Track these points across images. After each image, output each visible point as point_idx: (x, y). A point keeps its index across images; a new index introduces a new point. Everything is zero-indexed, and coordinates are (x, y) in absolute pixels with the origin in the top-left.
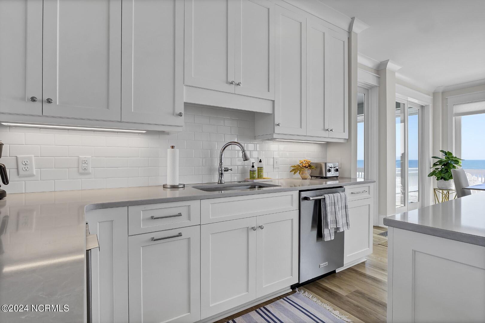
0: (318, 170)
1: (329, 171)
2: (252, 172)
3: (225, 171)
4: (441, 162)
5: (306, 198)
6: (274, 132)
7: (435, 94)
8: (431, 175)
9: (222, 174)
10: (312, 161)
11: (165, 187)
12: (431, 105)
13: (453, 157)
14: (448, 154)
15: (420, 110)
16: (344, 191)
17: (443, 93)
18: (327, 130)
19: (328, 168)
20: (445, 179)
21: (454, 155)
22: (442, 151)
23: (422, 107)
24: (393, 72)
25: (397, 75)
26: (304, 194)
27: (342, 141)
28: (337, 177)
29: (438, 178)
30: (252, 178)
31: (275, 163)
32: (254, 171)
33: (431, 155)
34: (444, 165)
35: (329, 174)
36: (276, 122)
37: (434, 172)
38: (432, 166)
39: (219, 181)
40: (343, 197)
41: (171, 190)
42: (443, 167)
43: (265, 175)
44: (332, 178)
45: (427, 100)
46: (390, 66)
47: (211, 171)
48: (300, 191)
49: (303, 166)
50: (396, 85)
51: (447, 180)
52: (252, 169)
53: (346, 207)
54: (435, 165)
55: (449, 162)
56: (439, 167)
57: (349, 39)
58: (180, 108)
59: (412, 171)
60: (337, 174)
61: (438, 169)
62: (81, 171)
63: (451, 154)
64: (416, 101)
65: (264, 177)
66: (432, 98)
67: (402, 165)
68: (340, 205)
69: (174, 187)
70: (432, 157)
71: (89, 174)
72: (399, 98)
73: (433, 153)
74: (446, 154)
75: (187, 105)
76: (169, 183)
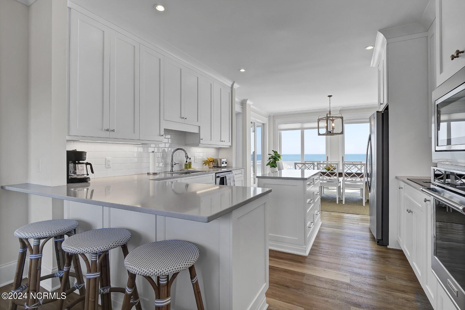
0: (216, 163)
1: (223, 163)
2: (186, 165)
3: (174, 164)
4: (272, 157)
5: (218, 177)
6: (200, 143)
7: (269, 117)
8: (267, 165)
9: (173, 166)
10: (214, 158)
11: (148, 174)
12: (267, 123)
13: (278, 154)
14: (275, 152)
15: (262, 126)
16: (232, 173)
17: (273, 116)
18: (222, 141)
19: (222, 162)
20: (274, 167)
21: (278, 153)
22: (273, 151)
23: (263, 124)
24: (250, 105)
25: (252, 106)
26: (217, 175)
27: (228, 147)
28: (226, 166)
29: (271, 166)
30: (186, 168)
31: (195, 159)
32: (187, 164)
33: (268, 153)
34: (274, 159)
35: (223, 165)
36: (201, 138)
37: (269, 163)
38: (268, 160)
39: (171, 170)
40: (233, 176)
41: (153, 175)
42: (273, 160)
43: (192, 166)
44: (225, 167)
45: (265, 120)
46: (248, 102)
47: (166, 165)
48: (216, 173)
49: (210, 161)
50: (251, 112)
51: (275, 167)
52: (187, 163)
53: (234, 181)
54: (270, 159)
55: (276, 157)
56: (271, 160)
57: (232, 91)
58: (162, 133)
59: (259, 163)
60: (226, 165)
61: (271, 161)
62: (107, 166)
63: (277, 152)
64: (260, 121)
65: (192, 167)
66: (268, 119)
67: (254, 159)
68: (232, 180)
69: (155, 174)
70: (269, 154)
71: (110, 168)
72: (253, 119)
73: (269, 152)
74: (275, 153)
75: (166, 130)
76: (151, 172)
